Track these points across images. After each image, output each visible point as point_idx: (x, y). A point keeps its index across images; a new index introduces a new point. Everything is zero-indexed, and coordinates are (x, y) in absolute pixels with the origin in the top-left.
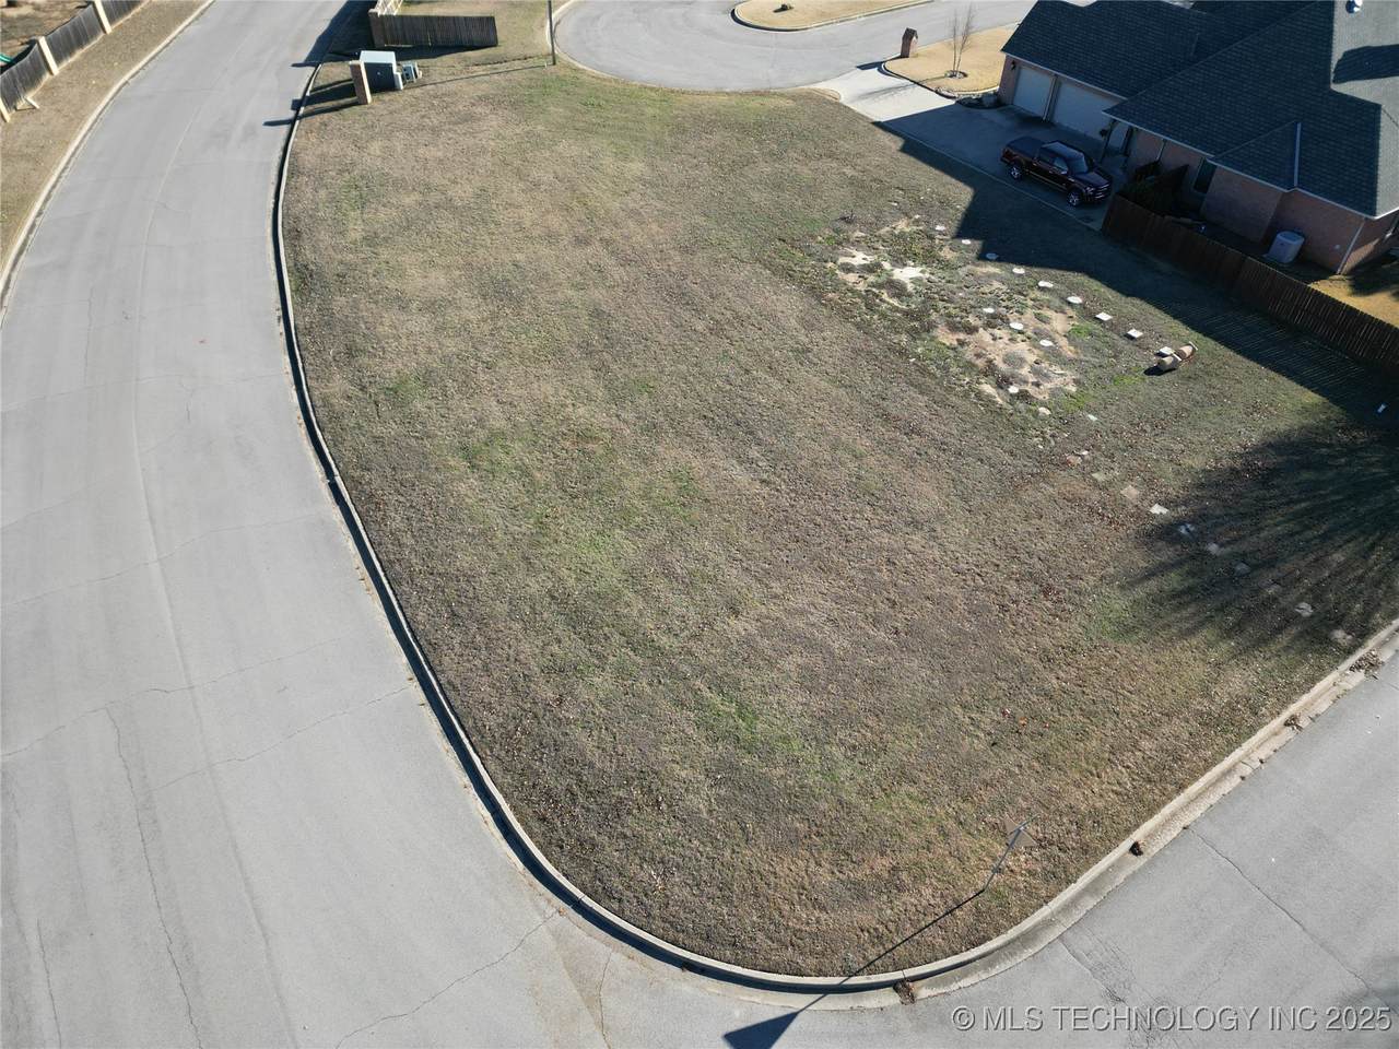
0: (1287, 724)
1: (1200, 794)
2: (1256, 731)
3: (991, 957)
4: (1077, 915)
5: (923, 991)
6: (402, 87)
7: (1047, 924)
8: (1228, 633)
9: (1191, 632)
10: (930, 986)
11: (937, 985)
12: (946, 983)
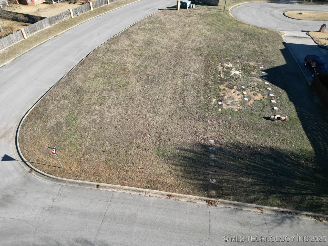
0: (168, 195)
1: (127, 189)
2: (157, 190)
3: (49, 178)
4: (71, 185)
5: (33, 173)
6: (188, 8)
7: (65, 182)
8: (184, 171)
9: (176, 165)
10: (35, 173)
11: (36, 174)
12: (37, 175)
